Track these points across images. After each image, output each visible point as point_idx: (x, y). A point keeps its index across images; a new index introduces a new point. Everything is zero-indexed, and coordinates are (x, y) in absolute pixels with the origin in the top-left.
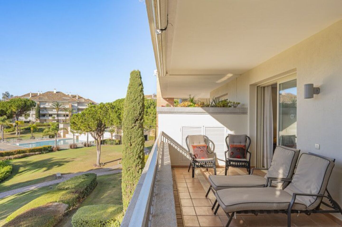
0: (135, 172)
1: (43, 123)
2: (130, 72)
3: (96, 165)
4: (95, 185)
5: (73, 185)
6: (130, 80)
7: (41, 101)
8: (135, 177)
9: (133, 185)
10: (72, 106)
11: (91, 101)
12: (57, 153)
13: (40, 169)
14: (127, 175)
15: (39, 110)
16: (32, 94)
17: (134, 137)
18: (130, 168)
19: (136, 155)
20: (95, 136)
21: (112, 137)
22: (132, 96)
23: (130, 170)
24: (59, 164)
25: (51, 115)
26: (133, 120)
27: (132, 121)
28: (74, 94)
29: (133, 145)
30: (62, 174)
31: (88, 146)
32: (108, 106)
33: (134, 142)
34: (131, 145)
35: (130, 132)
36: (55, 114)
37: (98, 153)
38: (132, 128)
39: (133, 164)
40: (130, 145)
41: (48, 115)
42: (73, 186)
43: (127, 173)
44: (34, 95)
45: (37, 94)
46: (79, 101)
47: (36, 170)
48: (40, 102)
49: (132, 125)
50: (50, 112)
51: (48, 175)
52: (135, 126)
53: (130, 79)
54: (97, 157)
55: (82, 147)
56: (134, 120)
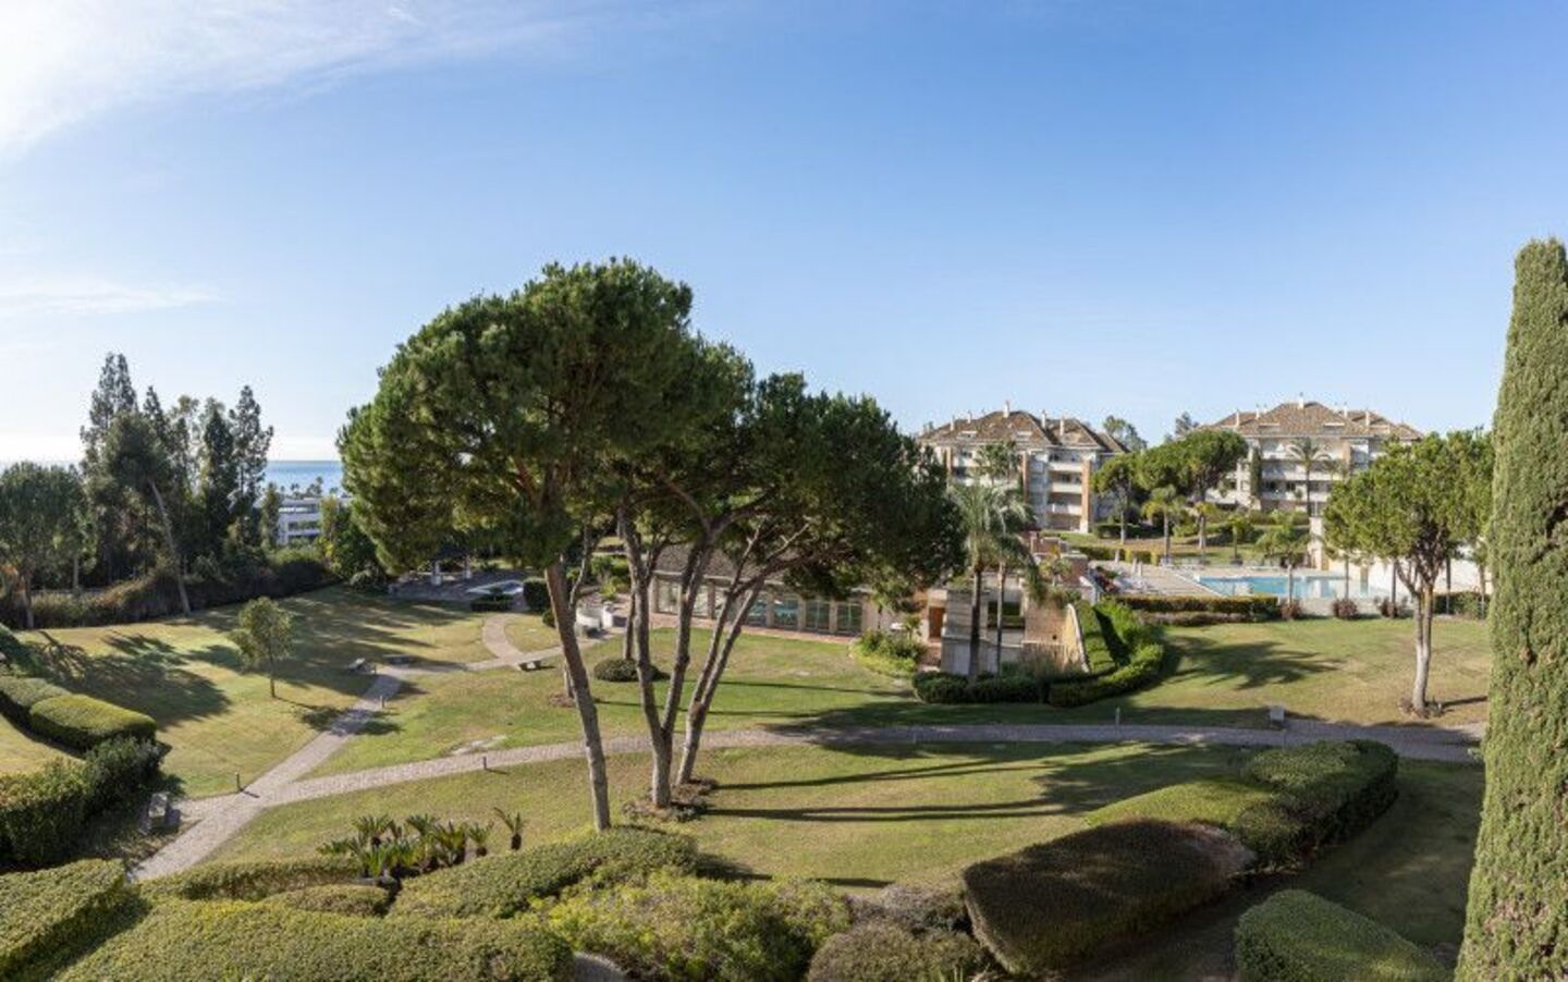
0: (1552, 828)
1: (1269, 512)
2: (1516, 253)
3: (1411, 706)
4: (1385, 802)
5: (1302, 777)
6: (1516, 295)
7: (1267, 439)
8: (1555, 858)
9: (1537, 911)
10: (1353, 452)
11: (1413, 431)
12: (1292, 626)
13: (1231, 677)
14: (1506, 837)
15: (1259, 466)
16: (1241, 415)
17: (1546, 614)
18: (1524, 798)
19: (1560, 722)
20: (1412, 580)
21: (1483, 583)
22: (1528, 379)
23: (1525, 810)
24: (1290, 670)
25: (1291, 486)
26: (1539, 512)
27: (1536, 521)
28: (1358, 407)
29: (1545, 657)
30: (1288, 715)
31: (1396, 616)
32: (1458, 445)
33: (1549, 642)
34: (1532, 659)
35: (1527, 582)
36: (1300, 483)
37: (1421, 653)
38: (1534, 562)
39: (1541, 774)
40: (1528, 658)
41: (1283, 486)
42: (1300, 781)
43: (1508, 818)
44: (1247, 420)
45: (1254, 415)
46: (1372, 436)
47: (1220, 676)
48: (1260, 439)
49: (1535, 545)
50: (1290, 476)
51: (1248, 705)
52: (1550, 547)
53: (1516, 288)
54: (1415, 670)
55: (1372, 617)
56: (1545, 514)
